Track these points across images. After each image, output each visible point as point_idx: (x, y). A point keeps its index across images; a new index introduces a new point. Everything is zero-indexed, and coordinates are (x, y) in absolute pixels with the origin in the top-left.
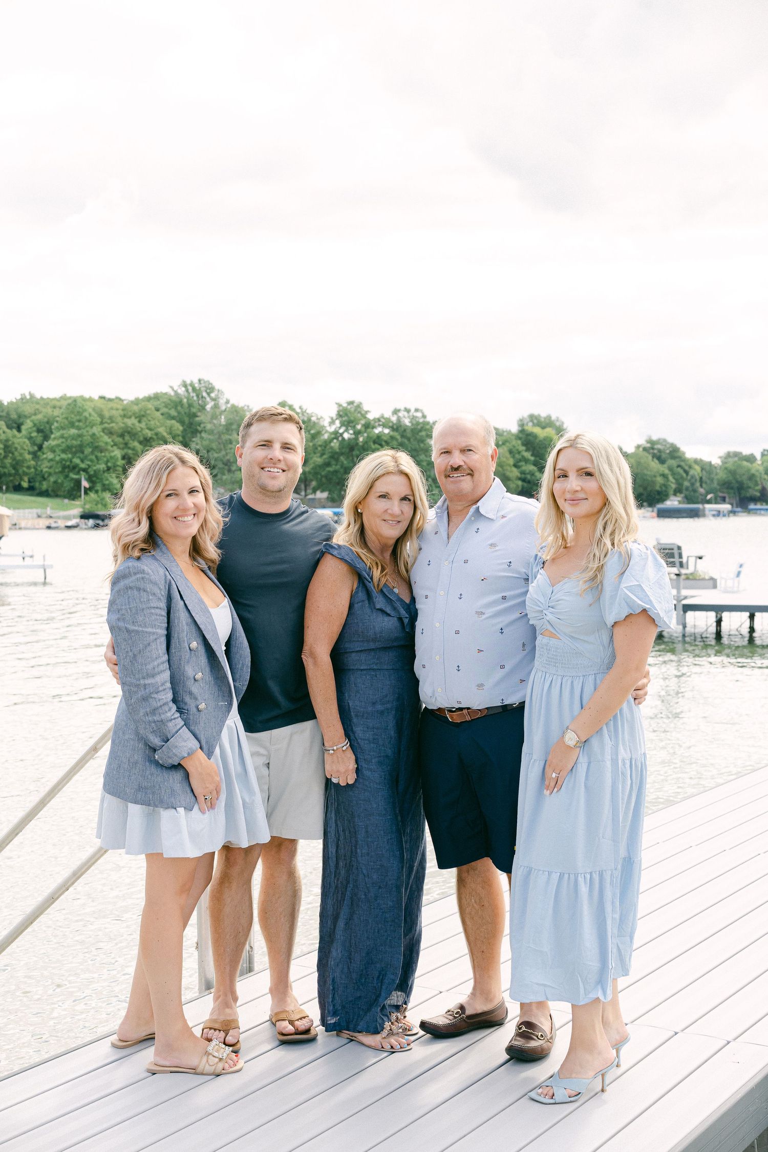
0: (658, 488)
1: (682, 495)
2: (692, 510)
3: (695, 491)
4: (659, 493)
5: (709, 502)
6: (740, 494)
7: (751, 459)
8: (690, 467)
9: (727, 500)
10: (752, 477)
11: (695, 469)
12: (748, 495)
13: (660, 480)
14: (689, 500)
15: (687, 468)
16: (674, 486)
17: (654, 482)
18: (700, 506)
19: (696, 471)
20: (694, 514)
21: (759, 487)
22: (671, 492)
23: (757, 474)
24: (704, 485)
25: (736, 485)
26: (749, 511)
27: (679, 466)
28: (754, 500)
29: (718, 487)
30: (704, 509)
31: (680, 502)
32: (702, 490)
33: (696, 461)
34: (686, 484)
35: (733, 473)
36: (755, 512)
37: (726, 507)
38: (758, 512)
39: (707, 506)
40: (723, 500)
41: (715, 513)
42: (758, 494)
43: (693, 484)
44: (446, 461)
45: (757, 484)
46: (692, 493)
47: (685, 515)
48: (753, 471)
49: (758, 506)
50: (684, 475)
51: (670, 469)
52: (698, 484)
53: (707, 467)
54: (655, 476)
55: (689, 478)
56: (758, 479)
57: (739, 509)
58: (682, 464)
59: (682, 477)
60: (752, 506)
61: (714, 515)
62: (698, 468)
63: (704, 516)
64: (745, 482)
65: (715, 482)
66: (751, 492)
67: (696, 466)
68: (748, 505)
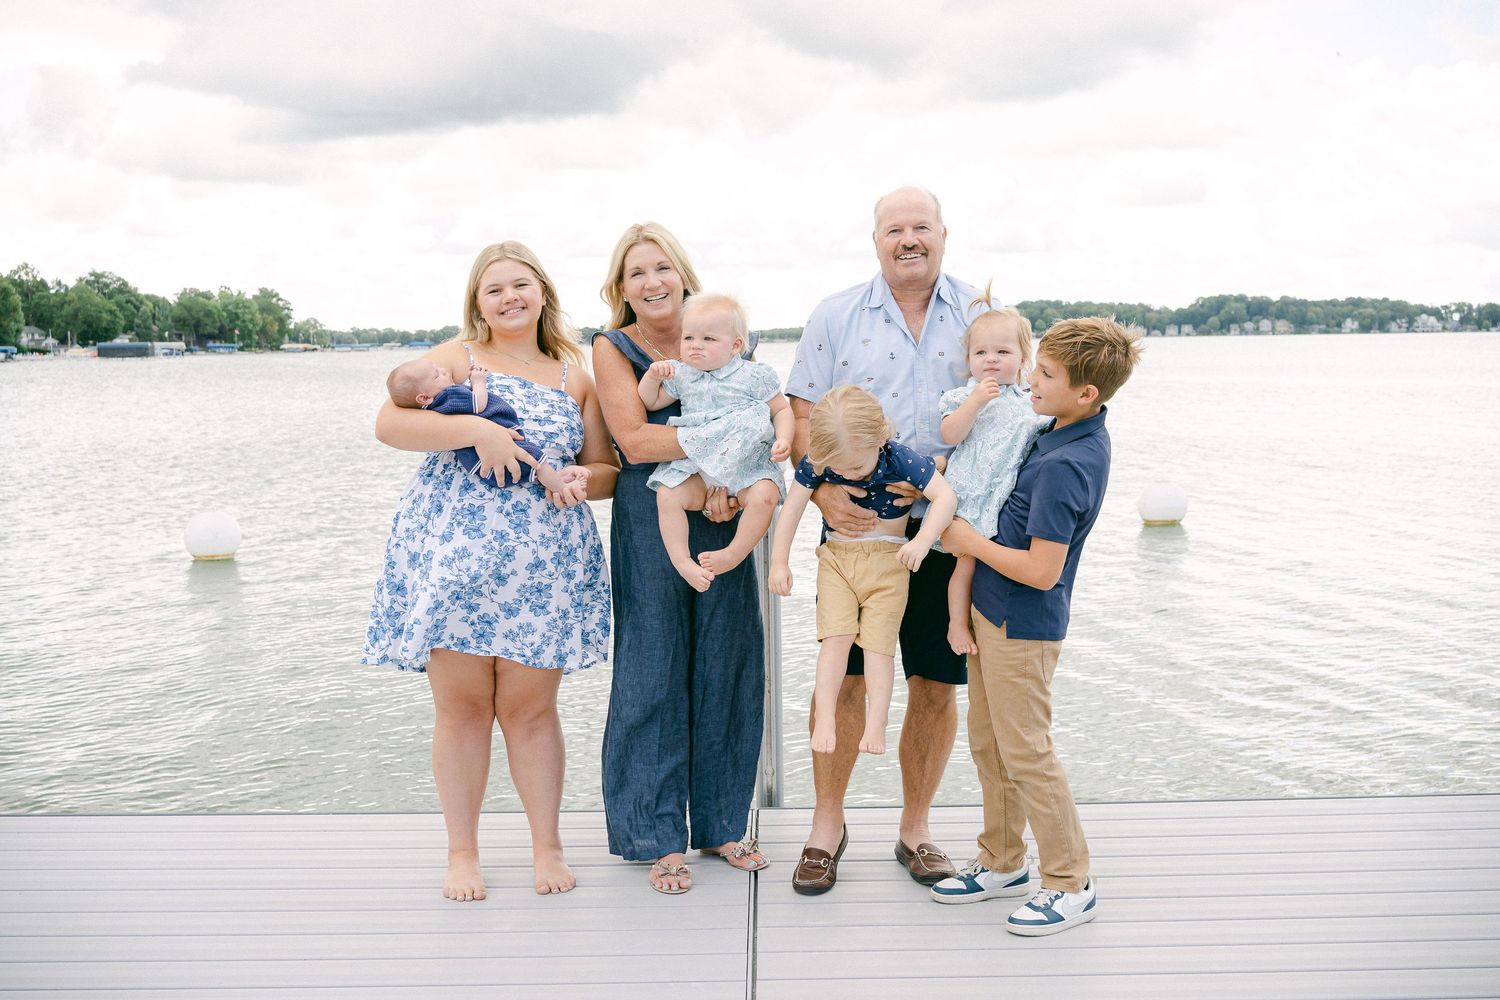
0: (104, 324)
1: (133, 333)
2: (140, 348)
3: (148, 328)
4: (106, 330)
5: (162, 339)
6: (197, 332)
7: (207, 296)
8: (141, 303)
9: (183, 337)
10: (209, 314)
11: (147, 306)
12: (206, 332)
13: (105, 315)
14: (141, 337)
15: (137, 304)
16: (123, 323)
17: (99, 319)
18: (149, 344)
19: (148, 307)
20: (142, 353)
21: (219, 324)
22: (121, 329)
23: (215, 311)
24: (157, 322)
25: (193, 322)
26: (206, 349)
27: (127, 302)
28: (213, 338)
29: (173, 324)
30: (153, 348)
31: (131, 340)
32: (155, 328)
33: (147, 297)
34: (137, 321)
35: (189, 310)
36: (213, 350)
37: (181, 345)
38: (217, 350)
39: (158, 345)
40: (179, 337)
41: (168, 351)
42: (217, 332)
43: (145, 321)
44: (896, 240)
45: (214, 322)
46: (144, 330)
47: (130, 354)
48: (211, 308)
49: (218, 344)
50: (136, 312)
51: (118, 304)
52: (150, 321)
53: (157, 302)
54: (100, 312)
55: (140, 314)
56: (216, 316)
57: (196, 347)
58: (132, 299)
59: (133, 314)
60: (210, 344)
61: (166, 354)
62: (151, 305)
63: (153, 354)
64: (202, 318)
65: (170, 320)
66: (209, 330)
67: (148, 302)
68: (206, 343)
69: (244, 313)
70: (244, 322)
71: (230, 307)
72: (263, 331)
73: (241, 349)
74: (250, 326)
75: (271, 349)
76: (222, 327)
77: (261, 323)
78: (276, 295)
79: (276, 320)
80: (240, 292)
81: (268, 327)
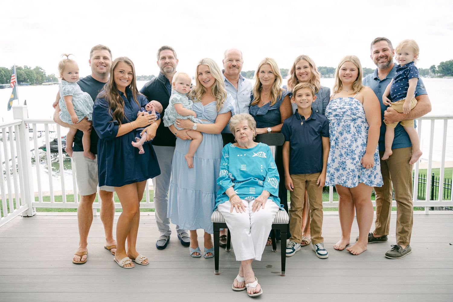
3: (3, 79)
5: (7, 82)
7: (21, 68)
8: (1, 71)
18: (3, 85)
19: (3, 73)
21: (24, 78)
23: (22, 74)
24: (6, 76)
26: (20, 85)
28: (22, 81)
32: (5, 78)
36: (23, 85)
43: (2, 77)
44: (231, 63)
45: (22, 77)
48: (21, 73)
49: (24, 83)
52: (4, 76)
53: (5, 71)
55: (0, 75)
56: (23, 75)
60: (21, 83)
61: (9, 87)
63: (5, 88)
64: (19, 76)
65: (9, 76)
66: (21, 79)
67: (3, 71)
68: (20, 83)
69: (31, 74)
70: (31, 76)
71: (27, 73)
72: (37, 80)
73: (30, 85)
74: (33, 78)
75: (40, 84)
76: (25, 78)
77: (36, 77)
78: (41, 68)
79: (40, 76)
80: (30, 67)
81: (38, 78)
